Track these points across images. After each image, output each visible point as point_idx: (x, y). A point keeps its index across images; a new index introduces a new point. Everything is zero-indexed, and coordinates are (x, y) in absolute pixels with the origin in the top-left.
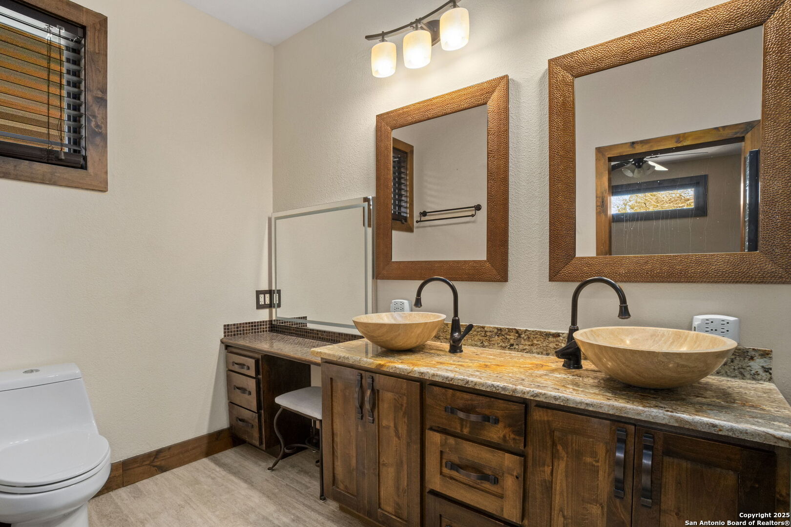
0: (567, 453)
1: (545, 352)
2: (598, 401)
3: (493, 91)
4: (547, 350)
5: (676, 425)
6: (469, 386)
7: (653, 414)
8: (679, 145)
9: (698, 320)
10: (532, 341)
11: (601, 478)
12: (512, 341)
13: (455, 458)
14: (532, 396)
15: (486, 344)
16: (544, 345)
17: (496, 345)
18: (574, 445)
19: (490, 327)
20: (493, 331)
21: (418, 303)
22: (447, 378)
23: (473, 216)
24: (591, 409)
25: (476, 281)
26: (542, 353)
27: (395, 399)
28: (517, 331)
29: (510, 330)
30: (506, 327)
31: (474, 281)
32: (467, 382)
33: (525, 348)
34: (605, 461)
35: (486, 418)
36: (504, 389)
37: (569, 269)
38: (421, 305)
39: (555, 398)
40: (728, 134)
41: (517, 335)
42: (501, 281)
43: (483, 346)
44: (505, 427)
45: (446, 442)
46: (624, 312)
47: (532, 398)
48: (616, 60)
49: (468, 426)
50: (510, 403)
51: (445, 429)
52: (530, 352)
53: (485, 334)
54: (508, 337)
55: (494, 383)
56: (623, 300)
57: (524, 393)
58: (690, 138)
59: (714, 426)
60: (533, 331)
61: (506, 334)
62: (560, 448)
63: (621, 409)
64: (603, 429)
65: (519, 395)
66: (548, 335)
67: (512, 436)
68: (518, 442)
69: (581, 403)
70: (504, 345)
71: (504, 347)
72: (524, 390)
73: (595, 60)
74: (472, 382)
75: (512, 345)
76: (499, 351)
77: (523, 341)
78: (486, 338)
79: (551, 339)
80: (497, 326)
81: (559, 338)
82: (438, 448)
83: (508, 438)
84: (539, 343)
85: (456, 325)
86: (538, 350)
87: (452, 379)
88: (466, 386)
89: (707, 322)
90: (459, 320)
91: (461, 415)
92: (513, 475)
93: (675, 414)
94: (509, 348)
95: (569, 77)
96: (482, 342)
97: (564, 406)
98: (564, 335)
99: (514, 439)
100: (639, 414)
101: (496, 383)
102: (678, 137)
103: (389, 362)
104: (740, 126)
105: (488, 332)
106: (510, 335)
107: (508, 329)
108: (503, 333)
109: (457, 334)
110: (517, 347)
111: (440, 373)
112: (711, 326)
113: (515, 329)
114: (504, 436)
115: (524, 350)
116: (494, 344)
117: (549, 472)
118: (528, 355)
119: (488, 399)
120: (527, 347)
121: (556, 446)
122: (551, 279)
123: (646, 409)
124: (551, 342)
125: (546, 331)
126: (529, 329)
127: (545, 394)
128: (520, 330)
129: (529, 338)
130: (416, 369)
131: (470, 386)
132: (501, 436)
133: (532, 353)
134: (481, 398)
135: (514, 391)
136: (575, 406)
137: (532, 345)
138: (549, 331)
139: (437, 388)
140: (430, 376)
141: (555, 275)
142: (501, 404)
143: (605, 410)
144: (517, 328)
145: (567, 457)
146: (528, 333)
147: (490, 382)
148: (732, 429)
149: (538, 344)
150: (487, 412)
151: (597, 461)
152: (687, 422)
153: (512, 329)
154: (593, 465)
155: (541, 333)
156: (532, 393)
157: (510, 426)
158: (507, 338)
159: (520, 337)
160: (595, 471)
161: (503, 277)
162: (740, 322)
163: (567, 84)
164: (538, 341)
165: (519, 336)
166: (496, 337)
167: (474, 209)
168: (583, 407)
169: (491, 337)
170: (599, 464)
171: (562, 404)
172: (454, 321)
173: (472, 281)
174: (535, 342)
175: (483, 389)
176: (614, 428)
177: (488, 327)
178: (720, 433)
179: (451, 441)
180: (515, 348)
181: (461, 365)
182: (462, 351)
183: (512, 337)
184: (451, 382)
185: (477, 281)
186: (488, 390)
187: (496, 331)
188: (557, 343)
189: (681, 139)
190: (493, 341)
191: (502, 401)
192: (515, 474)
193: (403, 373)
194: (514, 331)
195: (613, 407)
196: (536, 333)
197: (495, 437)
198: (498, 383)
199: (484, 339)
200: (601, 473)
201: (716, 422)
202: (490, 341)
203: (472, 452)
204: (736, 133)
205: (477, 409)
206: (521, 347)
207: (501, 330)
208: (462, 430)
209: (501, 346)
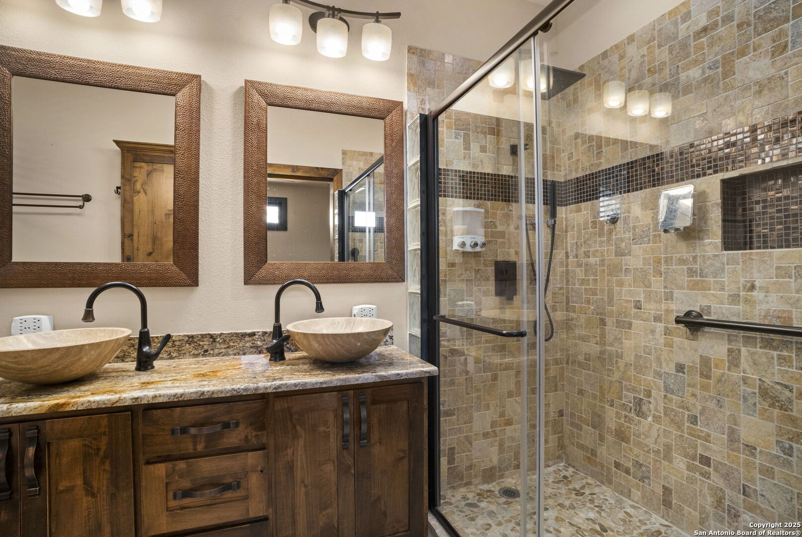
0: (305, 430)
1: (241, 353)
2: (329, 379)
3: (183, 86)
4: (243, 350)
5: (379, 380)
6: (205, 397)
7: (366, 377)
8: (294, 174)
9: (356, 309)
10: (228, 343)
11: (331, 440)
12: (206, 347)
13: (186, 484)
14: (274, 389)
15: (174, 355)
16: (241, 345)
17: (188, 354)
18: (310, 421)
19: (179, 336)
20: (183, 340)
21: (89, 316)
22: (174, 396)
23: (81, 207)
24: (324, 386)
25: (160, 286)
26: (239, 354)
27: (85, 445)
28: (211, 336)
29: (203, 336)
30: (199, 333)
31: (157, 286)
32: (203, 393)
33: (221, 351)
34: (334, 425)
35: (226, 425)
36: (245, 390)
37: (263, 272)
38: (94, 319)
39: (295, 385)
40: (324, 174)
41: (211, 340)
42: (192, 286)
43: (171, 358)
44: (246, 427)
45: (174, 470)
46: (320, 308)
47: (274, 391)
48: (302, 104)
49: (203, 440)
50: (250, 402)
51: (169, 456)
52: (227, 354)
53: (173, 344)
54: (201, 343)
55: (234, 387)
56: (318, 297)
57: (267, 388)
58: (301, 171)
59: (398, 374)
60: (229, 334)
61: (199, 340)
62: (298, 428)
63: (345, 380)
64: (331, 400)
65: (262, 392)
66: (244, 335)
67: (254, 433)
68: (260, 437)
69: (316, 383)
70: (196, 352)
71: (197, 355)
72: (266, 386)
73: (285, 98)
74: (208, 391)
75: (206, 351)
76: (192, 360)
77: (218, 345)
78: (174, 348)
79: (247, 339)
80: (187, 334)
81: (254, 337)
82: (163, 481)
83: (250, 437)
84: (235, 344)
85: (144, 338)
86: (234, 352)
87: (182, 395)
88: (201, 398)
89: (363, 310)
90: (148, 332)
91: (193, 431)
92: (257, 471)
93: (377, 374)
94: (202, 355)
95: (263, 104)
96: (170, 354)
97: (303, 390)
98: (260, 333)
99: (256, 436)
100: (357, 380)
101: (236, 387)
102: (295, 168)
103: (73, 398)
104: (331, 171)
105: (176, 341)
106: (203, 341)
107: (201, 335)
108: (195, 340)
109: (148, 348)
110: (212, 352)
111: (162, 392)
112: (364, 313)
113: (209, 334)
114: (246, 437)
115: (220, 353)
116: (185, 354)
117: (291, 452)
118: (225, 358)
119: (226, 405)
120: (223, 350)
121: (295, 427)
122: (246, 283)
123: (361, 375)
124: (248, 342)
125: (242, 331)
126: (225, 332)
127: (286, 384)
128: (215, 334)
129: (224, 341)
130: (124, 395)
131: (207, 397)
132: (243, 437)
133: (229, 355)
134: (218, 406)
135: (257, 389)
136: (311, 387)
137: (228, 347)
138: (245, 331)
139: (159, 411)
140: (150, 399)
141: (249, 279)
142: (241, 405)
143: (335, 384)
144: (211, 333)
145: (305, 433)
146: (223, 336)
147: (229, 387)
148: (407, 374)
149: (235, 346)
150: (225, 419)
151: (328, 428)
152: (385, 377)
153: (206, 335)
154: (326, 432)
155: (237, 334)
156: (275, 386)
157: (251, 424)
158: (200, 345)
159: (216, 342)
160: (327, 436)
161: (193, 280)
162: (378, 308)
163: (261, 108)
164: (234, 343)
165: (214, 341)
166: (187, 345)
167: (81, 198)
168: (318, 387)
169: (180, 346)
170: (330, 429)
171: (301, 388)
172: (141, 333)
173: (155, 286)
174: (232, 344)
175: (223, 395)
176: (340, 396)
177: (176, 336)
178: (402, 378)
179: (182, 465)
180: (209, 354)
181: (174, 380)
182: (153, 367)
183: (206, 343)
184: (181, 399)
185: (162, 286)
186: (228, 395)
187: (186, 339)
188: (253, 342)
189: (295, 170)
190: (184, 350)
191: (242, 403)
192: (259, 468)
193: (104, 406)
194: (208, 336)
195: (340, 380)
196: (232, 335)
197: (236, 440)
198: (238, 386)
199: (172, 349)
200: (331, 435)
201: (399, 372)
202: (179, 350)
203: (208, 467)
204: (329, 175)
205: (213, 420)
206: (216, 351)
207: (192, 337)
208: (195, 449)
209: (194, 354)
